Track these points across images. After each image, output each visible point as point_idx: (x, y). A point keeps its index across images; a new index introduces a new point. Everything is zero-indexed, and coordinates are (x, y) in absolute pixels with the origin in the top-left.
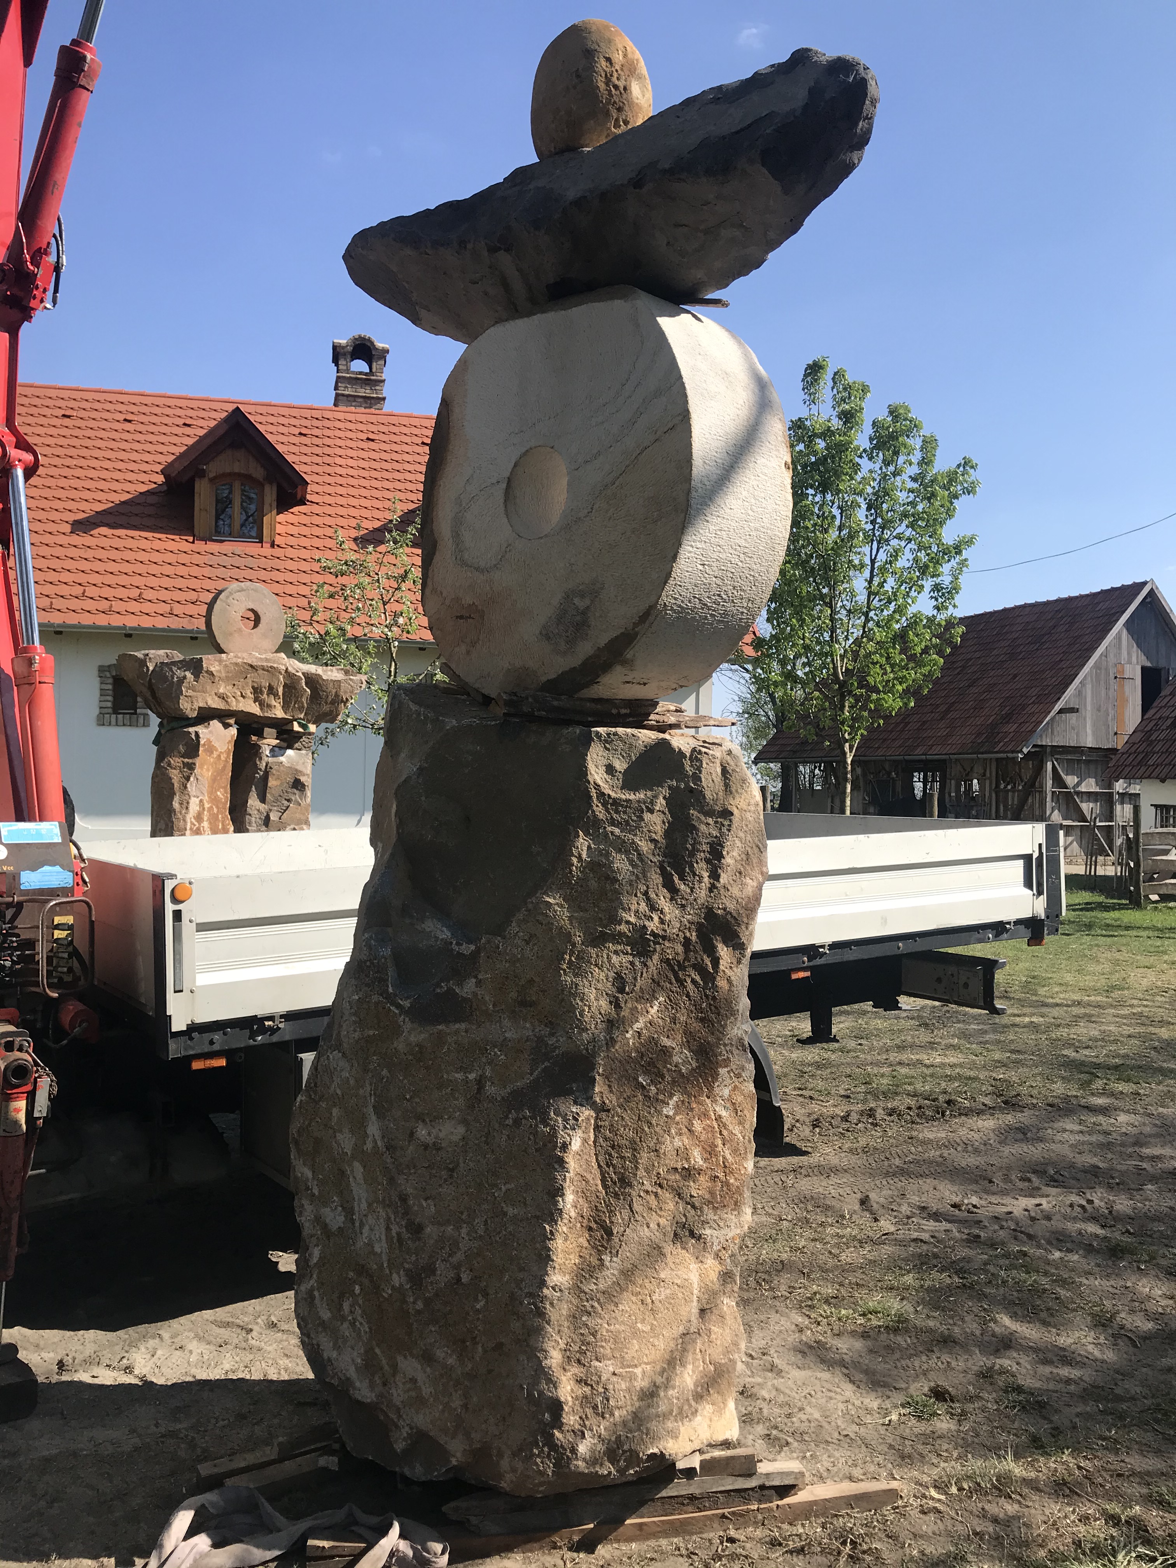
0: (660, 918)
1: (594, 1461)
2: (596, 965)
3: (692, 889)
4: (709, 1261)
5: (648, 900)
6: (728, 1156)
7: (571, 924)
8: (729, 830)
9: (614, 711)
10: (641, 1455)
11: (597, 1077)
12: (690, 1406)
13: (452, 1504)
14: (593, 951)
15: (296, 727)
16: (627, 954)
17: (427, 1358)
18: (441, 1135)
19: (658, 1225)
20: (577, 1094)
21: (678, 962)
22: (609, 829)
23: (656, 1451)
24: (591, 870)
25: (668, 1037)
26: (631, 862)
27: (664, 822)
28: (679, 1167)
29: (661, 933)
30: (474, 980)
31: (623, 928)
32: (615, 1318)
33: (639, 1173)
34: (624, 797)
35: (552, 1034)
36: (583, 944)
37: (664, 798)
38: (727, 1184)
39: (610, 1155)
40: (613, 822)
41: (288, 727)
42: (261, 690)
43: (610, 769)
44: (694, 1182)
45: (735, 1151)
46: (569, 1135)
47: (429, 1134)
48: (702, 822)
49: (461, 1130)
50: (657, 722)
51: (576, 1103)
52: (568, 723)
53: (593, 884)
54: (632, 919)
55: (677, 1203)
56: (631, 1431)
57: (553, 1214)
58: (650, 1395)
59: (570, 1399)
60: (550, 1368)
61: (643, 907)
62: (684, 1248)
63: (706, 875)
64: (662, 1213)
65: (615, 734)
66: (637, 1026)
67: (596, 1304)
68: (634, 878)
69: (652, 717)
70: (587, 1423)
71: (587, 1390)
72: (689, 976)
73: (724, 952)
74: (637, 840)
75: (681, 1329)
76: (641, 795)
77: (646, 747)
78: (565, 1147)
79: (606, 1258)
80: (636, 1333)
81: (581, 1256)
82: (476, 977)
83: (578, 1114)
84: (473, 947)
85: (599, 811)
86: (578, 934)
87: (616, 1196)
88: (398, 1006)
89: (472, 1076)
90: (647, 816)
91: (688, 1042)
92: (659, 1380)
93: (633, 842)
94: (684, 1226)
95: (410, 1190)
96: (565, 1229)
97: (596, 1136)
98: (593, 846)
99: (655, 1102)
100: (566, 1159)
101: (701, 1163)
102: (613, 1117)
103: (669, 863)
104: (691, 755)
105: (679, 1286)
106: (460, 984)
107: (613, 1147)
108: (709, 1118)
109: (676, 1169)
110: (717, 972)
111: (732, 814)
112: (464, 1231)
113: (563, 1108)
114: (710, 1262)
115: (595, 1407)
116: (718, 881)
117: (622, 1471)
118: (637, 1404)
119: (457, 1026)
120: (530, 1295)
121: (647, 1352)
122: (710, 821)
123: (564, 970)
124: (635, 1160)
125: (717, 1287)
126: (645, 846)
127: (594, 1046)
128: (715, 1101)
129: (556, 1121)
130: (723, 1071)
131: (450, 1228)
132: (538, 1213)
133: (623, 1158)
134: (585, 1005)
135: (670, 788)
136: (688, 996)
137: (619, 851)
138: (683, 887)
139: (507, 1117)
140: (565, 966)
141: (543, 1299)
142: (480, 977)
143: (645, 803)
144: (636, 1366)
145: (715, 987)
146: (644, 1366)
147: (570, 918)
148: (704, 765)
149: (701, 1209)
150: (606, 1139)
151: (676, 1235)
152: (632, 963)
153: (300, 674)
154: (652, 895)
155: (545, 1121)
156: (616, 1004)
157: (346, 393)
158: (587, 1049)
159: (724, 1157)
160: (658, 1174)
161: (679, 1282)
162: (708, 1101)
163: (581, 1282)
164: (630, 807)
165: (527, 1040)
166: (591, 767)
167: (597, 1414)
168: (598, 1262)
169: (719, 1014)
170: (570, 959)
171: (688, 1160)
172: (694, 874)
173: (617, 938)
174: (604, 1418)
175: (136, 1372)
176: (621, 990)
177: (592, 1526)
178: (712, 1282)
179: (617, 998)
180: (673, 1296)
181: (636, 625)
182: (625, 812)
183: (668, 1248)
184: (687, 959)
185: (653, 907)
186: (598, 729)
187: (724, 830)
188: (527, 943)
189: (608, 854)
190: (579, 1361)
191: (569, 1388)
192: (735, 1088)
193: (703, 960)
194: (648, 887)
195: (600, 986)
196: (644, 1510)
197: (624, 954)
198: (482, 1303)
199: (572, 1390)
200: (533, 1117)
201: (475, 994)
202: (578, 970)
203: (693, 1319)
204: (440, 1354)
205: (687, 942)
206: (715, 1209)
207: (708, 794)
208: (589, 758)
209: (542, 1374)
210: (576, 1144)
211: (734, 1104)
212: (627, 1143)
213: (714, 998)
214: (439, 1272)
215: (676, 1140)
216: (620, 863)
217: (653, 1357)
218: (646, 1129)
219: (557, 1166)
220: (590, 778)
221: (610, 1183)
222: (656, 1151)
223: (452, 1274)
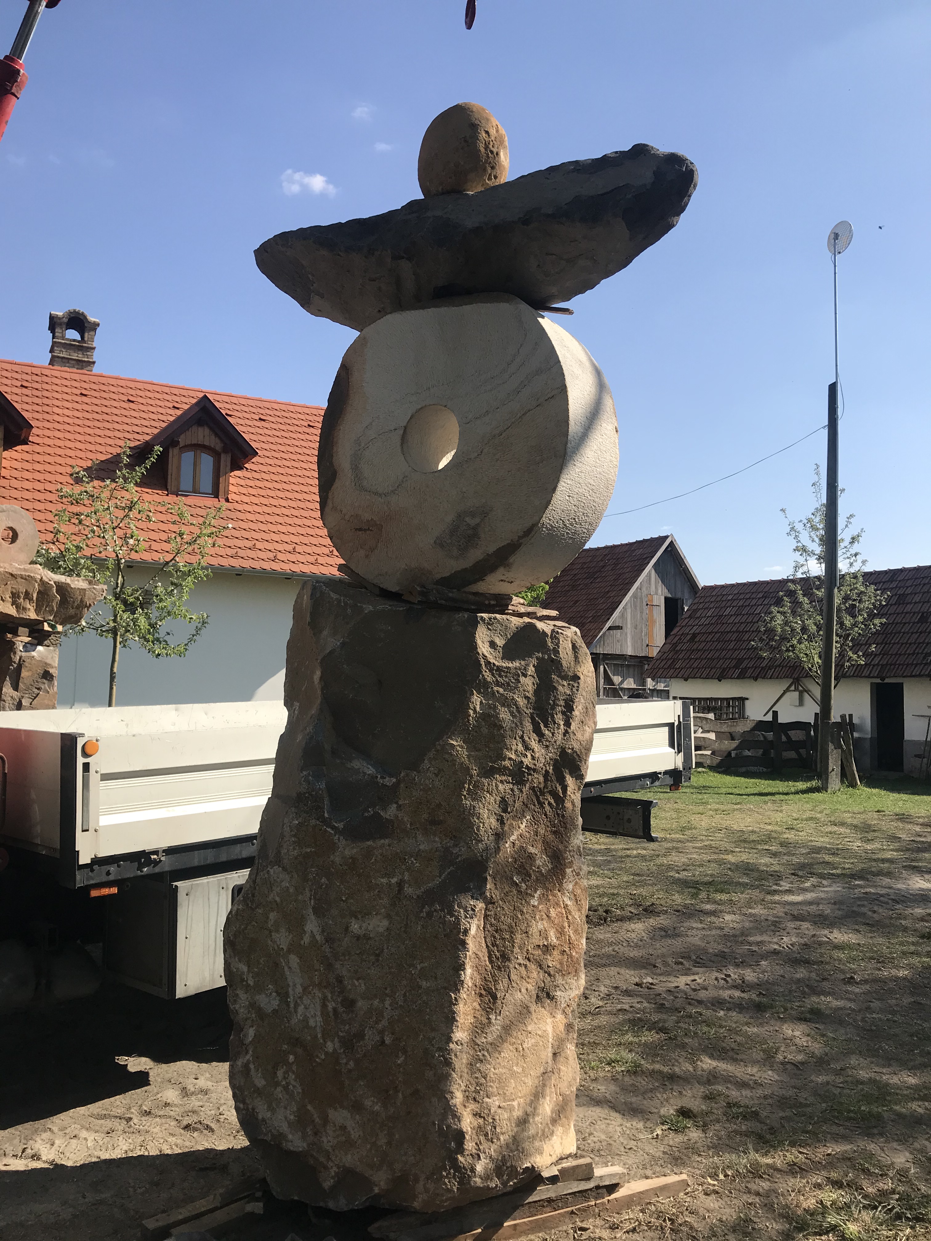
0: (532, 755)
1: (486, 1177)
2: (488, 792)
3: (553, 734)
4: (558, 1016)
5: (524, 742)
6: (572, 935)
7: (469, 761)
8: (577, 690)
9: (487, 602)
10: (519, 1169)
11: (488, 877)
12: (549, 1128)
13: (376, 1225)
14: (485, 781)
15: (46, 627)
16: (509, 783)
17: (357, 1107)
18: (370, 928)
19: (527, 990)
20: (474, 890)
21: (540, 789)
22: (495, 689)
23: (529, 1165)
24: (483, 720)
25: (533, 846)
26: (512, 713)
27: (534, 684)
28: (541, 944)
29: (533, 766)
30: (395, 806)
31: (507, 763)
32: (499, 1064)
33: (515, 950)
34: (504, 665)
35: (456, 845)
36: (478, 776)
37: (534, 666)
38: (571, 956)
39: (494, 937)
40: (498, 684)
41: (40, 627)
42: (18, 595)
43: (492, 644)
44: (550, 955)
45: (576, 931)
46: (469, 923)
47: (360, 928)
48: (560, 684)
49: (385, 923)
50: (514, 611)
51: (473, 898)
52: (459, 609)
53: (485, 730)
54: (513, 757)
55: (539, 972)
56: (512, 1151)
57: (456, 984)
58: (523, 1122)
59: (469, 1129)
60: (455, 1106)
61: (520, 747)
62: (543, 1007)
63: (562, 723)
64: (529, 980)
65: (495, 618)
66: (513, 838)
67: (486, 1054)
68: (514, 725)
69: (510, 607)
70: (481, 1147)
71: (481, 1121)
72: (547, 799)
73: (570, 781)
74: (516, 697)
75: (542, 1070)
76: (517, 664)
77: (517, 628)
78: (466, 932)
79: (493, 1017)
80: (513, 1074)
81: (475, 1017)
82: (397, 803)
83: (475, 906)
84: (394, 780)
85: (487, 675)
86: (474, 768)
87: (499, 968)
88: (333, 828)
89: (394, 880)
90: (522, 679)
91: (545, 849)
92: (529, 1110)
93: (513, 699)
94: (543, 990)
95: (345, 973)
96: (465, 996)
97: (485, 923)
98: (484, 701)
99: (524, 896)
100: (467, 942)
101: (555, 941)
102: (497, 908)
103: (537, 714)
104: (552, 635)
105: (540, 1036)
106: (384, 809)
107: (496, 931)
108: (560, 907)
109: (539, 946)
110: (565, 796)
111: (579, 678)
112: (387, 1003)
113: (464, 902)
114: (560, 1016)
115: (486, 1135)
116: (570, 728)
117: (505, 1184)
118: (515, 1130)
119: (382, 841)
120: (440, 1049)
121: (520, 1088)
122: (565, 683)
123: (465, 796)
124: (512, 940)
125: (563, 1036)
126: (521, 702)
127: (487, 853)
128: (563, 894)
129: (460, 912)
130: (569, 871)
131: (376, 1002)
132: (446, 985)
133: (504, 939)
134: (481, 822)
135: (537, 658)
136: (546, 815)
137: (503, 705)
138: (547, 732)
139: (421, 911)
140: (465, 793)
141: (449, 1051)
142: (400, 803)
143: (520, 669)
144: (513, 1100)
145: (564, 807)
146: (519, 1099)
147: (469, 757)
148: (561, 642)
149: (554, 976)
150: (491, 925)
151: (538, 996)
152: (512, 790)
153: (52, 583)
154: (527, 739)
155: (451, 913)
156: (501, 821)
157: (61, 355)
158: (482, 856)
159: (569, 936)
160: (528, 950)
161: (539, 1033)
162: (559, 894)
163: (476, 1037)
164: (510, 673)
165: (436, 851)
166: (479, 642)
167: (488, 1140)
168: (487, 1021)
169: (566, 828)
170: (469, 787)
171: (547, 939)
172: (555, 723)
173: (502, 771)
174: (492, 1142)
175: (44, 1158)
176: (505, 811)
177: (480, 1230)
178: (561, 1032)
179: (502, 816)
180: (536, 1045)
181: (520, 538)
182: (506, 676)
183: (533, 1007)
184: (546, 787)
185: (527, 748)
186: (482, 615)
187: (574, 690)
188: (437, 775)
189: (495, 708)
190: (475, 1099)
191: (468, 1120)
192: (576, 883)
193: (556, 788)
194: (523, 733)
195: (490, 807)
196: (516, 1214)
197: (507, 783)
198: (402, 1059)
199: (471, 1122)
200: (442, 910)
201: (397, 817)
202: (475, 796)
203: (549, 1061)
204: (368, 1103)
205: (546, 774)
206: (563, 975)
207: (564, 664)
208: (477, 636)
209: (449, 1111)
210: (473, 930)
211: (575, 895)
212: (507, 928)
213: (563, 816)
214: (367, 1037)
215: (539, 924)
216: (504, 714)
217: (524, 1092)
218: (520, 916)
219: (460, 947)
220: (479, 650)
221: (494, 959)
222: (527, 932)
223: (378, 1038)
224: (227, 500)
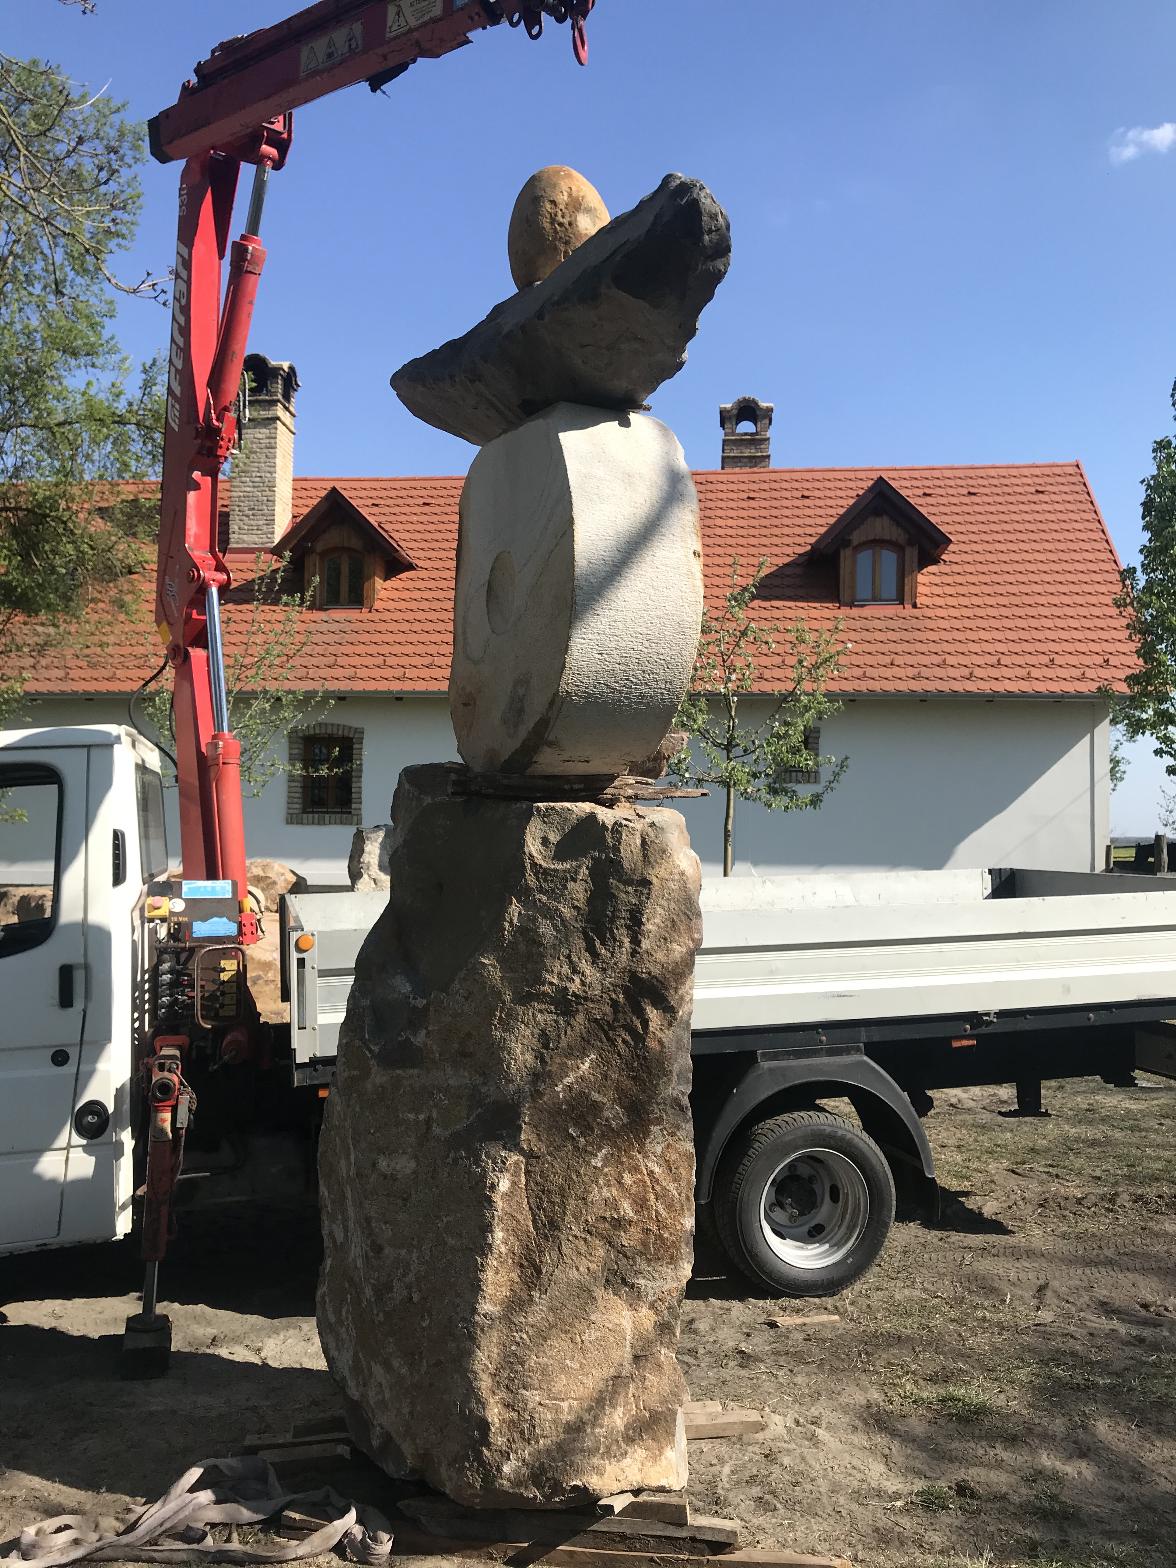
0: (581, 980)
1: (518, 1482)
2: (523, 1022)
3: (612, 953)
4: (643, 1310)
5: (571, 963)
6: (662, 1211)
7: (502, 984)
8: (648, 898)
9: (567, 787)
10: (564, 1485)
11: (524, 1126)
12: (620, 1447)
13: (406, 1502)
14: (520, 1009)
16: (551, 1012)
17: (388, 1366)
18: (398, 1167)
19: (588, 1269)
20: (507, 1140)
21: (608, 1022)
22: (538, 896)
23: (579, 1483)
24: (521, 934)
25: (599, 1093)
26: (555, 927)
27: (586, 891)
28: (608, 1215)
29: (582, 994)
30: (424, 1031)
31: (547, 988)
32: (544, 1352)
33: (566, 1218)
34: (553, 867)
35: (485, 1084)
36: (512, 1002)
37: (587, 868)
38: (661, 1236)
39: (541, 1199)
40: (541, 890)
43: (545, 841)
44: (625, 1232)
45: (669, 1207)
46: (497, 1177)
47: (388, 1166)
48: (622, 891)
49: (413, 1164)
51: (505, 1148)
52: (517, 799)
53: (522, 947)
54: (555, 981)
55: (608, 1250)
56: (554, 1460)
57: (485, 1249)
58: (576, 1429)
59: (496, 1420)
60: (479, 1389)
61: (566, 969)
62: (616, 1294)
63: (626, 941)
64: (592, 1259)
65: (553, 808)
66: (568, 1080)
67: (525, 1336)
68: (557, 942)
70: (513, 1446)
71: (515, 1415)
72: (620, 1036)
73: (653, 1014)
74: (561, 907)
75: (612, 1372)
76: (567, 865)
77: (578, 820)
78: (493, 1187)
79: (536, 1294)
80: (564, 1369)
81: (512, 1290)
82: (426, 1028)
83: (506, 1158)
84: (425, 1001)
85: (531, 880)
86: (507, 993)
87: (546, 1237)
88: (371, 1051)
89: (421, 1117)
90: (571, 885)
91: (619, 1098)
92: (586, 1417)
93: (557, 909)
94: (616, 1274)
95: (373, 1214)
96: (495, 1263)
97: (527, 1180)
98: (523, 912)
99: (584, 1154)
100: (494, 1199)
101: (632, 1214)
102: (543, 1164)
103: (591, 928)
104: (613, 828)
105: (610, 1330)
106: (414, 1034)
107: (543, 1192)
108: (641, 1173)
109: (605, 1218)
110: (646, 1033)
111: (651, 883)
112: (415, 1255)
113: (493, 1152)
114: (645, 1311)
115: (522, 1433)
116: (639, 946)
117: (548, 1498)
118: (562, 1436)
119: (411, 1071)
120: (464, 1320)
121: (575, 1388)
122: (630, 889)
123: (495, 1026)
124: (563, 1206)
125: (652, 1336)
126: (567, 912)
127: (519, 1097)
128: (646, 1157)
129: (487, 1163)
130: (655, 1129)
131: (403, 1252)
132: (471, 1246)
133: (553, 1203)
134: (512, 1058)
135: (592, 858)
136: (619, 1055)
137: (545, 917)
138: (603, 951)
139: (448, 1156)
140: (496, 1023)
141: (475, 1324)
142: (430, 1028)
143: (569, 872)
144: (563, 1400)
145: (645, 1047)
146: (571, 1401)
147: (502, 978)
148: (624, 837)
149: (633, 1258)
150: (537, 1184)
151: (607, 1281)
152: (556, 1022)
154: (575, 959)
155: (477, 1162)
156: (541, 1059)
157: (732, 454)
158: (513, 1099)
159: (657, 1212)
160: (587, 1221)
161: (610, 1326)
162: (639, 1156)
163: (512, 1314)
164: (557, 877)
165: (465, 1088)
166: (529, 839)
167: (524, 1439)
168: (528, 1298)
169: (650, 1073)
170: (501, 1016)
171: (617, 1210)
172: (615, 940)
173: (541, 997)
174: (529, 1444)
176: (546, 1046)
177: (526, 1545)
178: (647, 1331)
179: (542, 1053)
180: (604, 1339)
181: (548, 710)
182: (552, 881)
183: (599, 1292)
184: (616, 1019)
185: (575, 971)
186: (540, 804)
187: (644, 898)
188: (467, 999)
189: (535, 920)
190: (507, 1387)
191: (496, 1410)
192: (669, 1146)
193: (632, 1022)
194: (570, 951)
195: (526, 1041)
196: (577, 1539)
197: (548, 1013)
198: (427, 1322)
199: (500, 1413)
200: (468, 1158)
201: (425, 1044)
202: (506, 1027)
203: (625, 1363)
204: (396, 1363)
205: (614, 1004)
206: (649, 1261)
207: (626, 864)
208: (527, 831)
209: (471, 1393)
210: (504, 1185)
211: (667, 1161)
212: (557, 1189)
213: (645, 1058)
214: (395, 1290)
215: (605, 1190)
216: (546, 929)
217: (581, 1394)
218: (574, 1177)
219: (486, 1204)
220: (526, 850)
221: (540, 1225)
222: (584, 1199)
223: (405, 1293)
224: (915, 606)
